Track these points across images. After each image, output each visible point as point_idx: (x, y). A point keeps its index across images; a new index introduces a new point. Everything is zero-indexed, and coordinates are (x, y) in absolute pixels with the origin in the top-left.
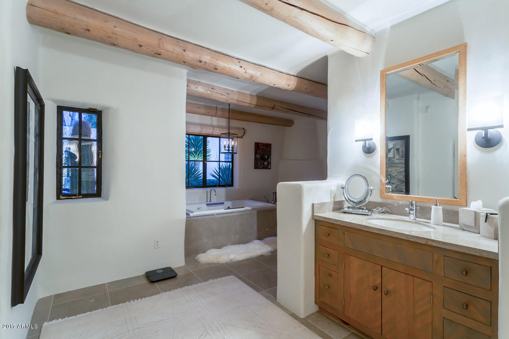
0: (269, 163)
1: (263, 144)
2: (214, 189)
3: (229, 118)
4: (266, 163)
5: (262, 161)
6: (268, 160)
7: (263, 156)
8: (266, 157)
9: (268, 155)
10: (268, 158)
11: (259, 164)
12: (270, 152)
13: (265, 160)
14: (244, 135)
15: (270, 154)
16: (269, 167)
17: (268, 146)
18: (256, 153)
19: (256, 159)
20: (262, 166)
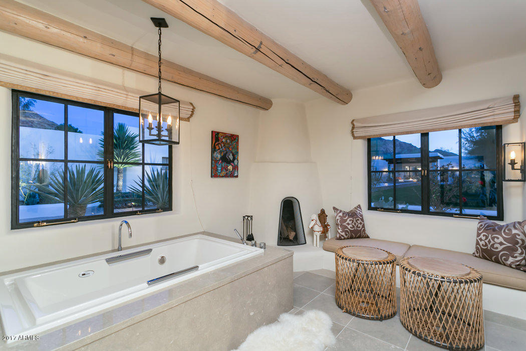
0: (236, 168)
1: (226, 135)
2: (126, 223)
3: (160, 78)
4: (230, 167)
5: (223, 164)
6: (233, 161)
7: (225, 155)
8: (231, 157)
9: (233, 155)
10: (234, 159)
11: (219, 169)
12: (238, 149)
13: (229, 162)
14: (191, 115)
15: (237, 153)
16: (235, 175)
17: (234, 138)
18: (214, 150)
19: (214, 160)
20: (224, 173)
